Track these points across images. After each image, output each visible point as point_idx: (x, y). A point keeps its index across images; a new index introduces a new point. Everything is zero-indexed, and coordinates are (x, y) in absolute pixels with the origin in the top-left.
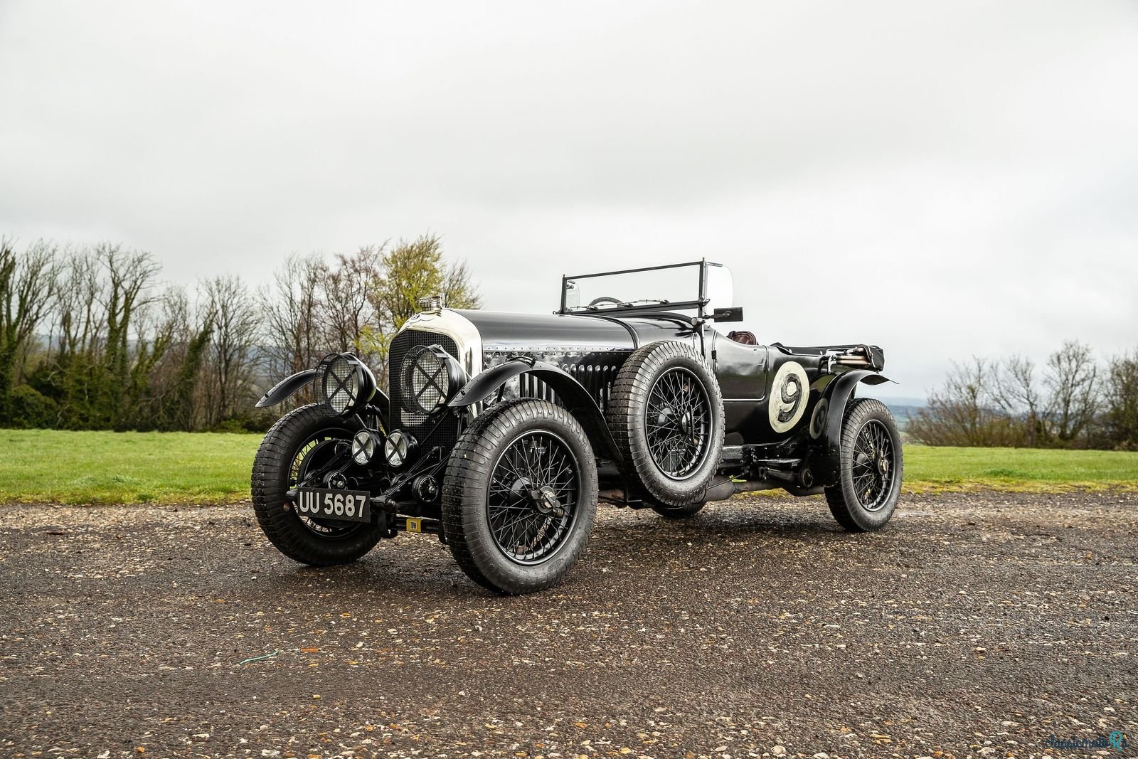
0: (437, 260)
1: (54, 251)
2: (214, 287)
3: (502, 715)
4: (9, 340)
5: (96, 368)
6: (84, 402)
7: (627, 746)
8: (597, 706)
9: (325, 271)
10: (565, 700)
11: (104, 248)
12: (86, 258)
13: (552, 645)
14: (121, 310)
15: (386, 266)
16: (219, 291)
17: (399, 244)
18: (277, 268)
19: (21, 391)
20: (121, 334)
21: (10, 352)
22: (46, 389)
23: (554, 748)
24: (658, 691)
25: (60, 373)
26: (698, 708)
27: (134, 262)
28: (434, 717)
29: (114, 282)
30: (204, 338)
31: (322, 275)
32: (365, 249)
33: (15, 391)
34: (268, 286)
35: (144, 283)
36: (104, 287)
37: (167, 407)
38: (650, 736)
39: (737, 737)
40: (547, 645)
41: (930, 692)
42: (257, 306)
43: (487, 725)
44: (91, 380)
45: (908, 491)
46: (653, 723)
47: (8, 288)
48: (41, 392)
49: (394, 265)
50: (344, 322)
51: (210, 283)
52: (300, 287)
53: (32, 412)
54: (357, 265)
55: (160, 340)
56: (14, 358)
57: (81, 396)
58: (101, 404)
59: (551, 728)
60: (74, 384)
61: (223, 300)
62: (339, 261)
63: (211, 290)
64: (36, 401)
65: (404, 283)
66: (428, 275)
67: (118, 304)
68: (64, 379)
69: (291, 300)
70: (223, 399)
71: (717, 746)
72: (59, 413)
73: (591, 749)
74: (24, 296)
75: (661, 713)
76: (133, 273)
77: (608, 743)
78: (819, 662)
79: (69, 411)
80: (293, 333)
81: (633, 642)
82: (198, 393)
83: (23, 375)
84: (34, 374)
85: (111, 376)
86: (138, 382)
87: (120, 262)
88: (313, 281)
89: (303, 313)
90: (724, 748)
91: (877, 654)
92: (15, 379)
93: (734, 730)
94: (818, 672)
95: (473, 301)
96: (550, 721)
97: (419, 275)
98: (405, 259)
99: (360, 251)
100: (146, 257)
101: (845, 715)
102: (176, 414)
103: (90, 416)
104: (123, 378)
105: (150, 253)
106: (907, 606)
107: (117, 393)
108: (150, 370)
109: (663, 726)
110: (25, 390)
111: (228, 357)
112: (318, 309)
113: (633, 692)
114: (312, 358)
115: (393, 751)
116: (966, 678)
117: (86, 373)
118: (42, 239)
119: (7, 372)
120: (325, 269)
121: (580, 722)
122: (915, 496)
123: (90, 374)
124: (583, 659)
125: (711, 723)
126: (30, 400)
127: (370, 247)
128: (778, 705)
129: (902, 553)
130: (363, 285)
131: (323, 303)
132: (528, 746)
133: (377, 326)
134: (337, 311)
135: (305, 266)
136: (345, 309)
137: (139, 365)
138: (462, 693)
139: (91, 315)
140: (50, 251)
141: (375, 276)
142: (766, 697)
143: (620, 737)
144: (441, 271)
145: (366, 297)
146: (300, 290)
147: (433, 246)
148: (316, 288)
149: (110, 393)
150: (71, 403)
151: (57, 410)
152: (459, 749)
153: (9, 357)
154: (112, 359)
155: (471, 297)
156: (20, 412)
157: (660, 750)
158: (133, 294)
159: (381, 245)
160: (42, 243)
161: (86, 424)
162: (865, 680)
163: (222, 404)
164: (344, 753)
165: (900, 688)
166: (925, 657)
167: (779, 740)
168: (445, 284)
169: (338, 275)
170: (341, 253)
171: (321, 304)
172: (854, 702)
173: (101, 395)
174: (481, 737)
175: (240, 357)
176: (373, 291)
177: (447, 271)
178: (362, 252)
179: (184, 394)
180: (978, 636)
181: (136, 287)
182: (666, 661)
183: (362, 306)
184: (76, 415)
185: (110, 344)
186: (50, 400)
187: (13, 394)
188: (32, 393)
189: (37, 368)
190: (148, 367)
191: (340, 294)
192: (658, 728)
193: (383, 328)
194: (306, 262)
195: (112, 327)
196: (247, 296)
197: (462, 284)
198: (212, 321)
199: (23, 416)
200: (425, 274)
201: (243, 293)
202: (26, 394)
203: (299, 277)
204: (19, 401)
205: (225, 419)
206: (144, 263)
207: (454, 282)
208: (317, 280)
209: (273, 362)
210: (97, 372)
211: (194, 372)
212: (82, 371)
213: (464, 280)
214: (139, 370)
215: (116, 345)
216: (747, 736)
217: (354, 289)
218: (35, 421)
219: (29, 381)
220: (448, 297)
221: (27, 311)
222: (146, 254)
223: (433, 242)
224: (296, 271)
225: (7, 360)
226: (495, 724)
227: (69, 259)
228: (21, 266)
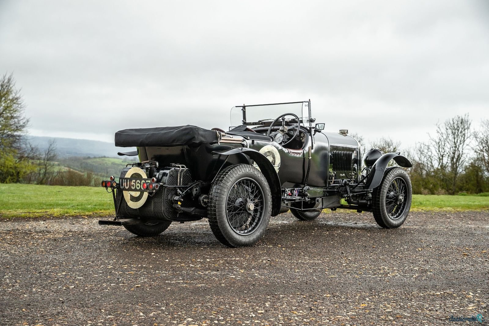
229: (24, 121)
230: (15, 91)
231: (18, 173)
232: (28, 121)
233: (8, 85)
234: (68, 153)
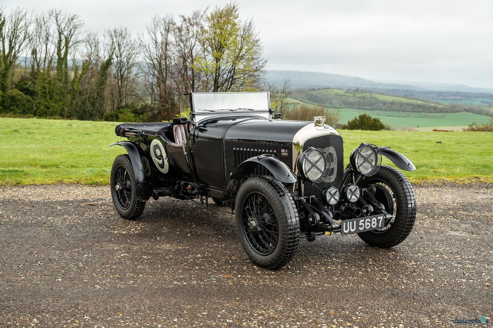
0: (237, 18)
1: (25, 14)
2: (113, 33)
3: (304, 308)
4: (5, 64)
5: (52, 80)
6: (47, 98)
7: (349, 322)
8: (338, 306)
9: (174, 25)
10: (326, 302)
11: (52, 13)
12: (43, 18)
13: (319, 276)
14: (63, 47)
15: (208, 22)
16: (116, 37)
17: (215, 9)
18: (148, 24)
19: (13, 92)
20: (64, 61)
21: (6, 71)
22: (27, 91)
23: (324, 322)
24: (359, 300)
25: (33, 82)
26: (374, 307)
27: (69, 20)
28: (280, 308)
29: (59, 31)
30: (109, 63)
31: (172, 27)
32: (196, 12)
33: (10, 92)
34: (143, 34)
35: (75, 32)
36: (54, 34)
37: (91, 102)
38: (357, 318)
39: (387, 320)
40: (316, 276)
41: (461, 303)
42: (137, 45)
43: (300, 312)
44: (50, 86)
45: (486, 181)
46: (357, 313)
47: (2, 35)
48: (23, 93)
49: (212, 21)
50: (185, 53)
51: (111, 32)
52: (161, 34)
53: (20, 104)
54: (192, 22)
55: (85, 64)
56: (9, 74)
57: (45, 95)
58: (55, 99)
59: (322, 314)
60: (41, 89)
61: (118, 42)
62: (182, 19)
63: (111, 35)
64: (22, 98)
65: (218, 31)
66: (231, 27)
67: (61, 44)
68: (36, 86)
69: (156, 42)
70: (120, 96)
71: (380, 323)
72: (34, 105)
73: (336, 323)
74: (11, 40)
75: (360, 309)
76: (69, 26)
77: (342, 321)
78: (422, 288)
79: (39, 103)
80: (157, 60)
81: (350, 276)
82: (106, 93)
83: (13, 82)
84: (19, 82)
85: (61, 84)
86: (75, 88)
87: (62, 20)
88: (168, 31)
89: (162, 49)
90: (382, 324)
91: (445, 285)
92: (9, 86)
93: (387, 317)
94: (420, 293)
95: (257, 41)
96: (321, 311)
97: (226, 27)
98: (218, 17)
99: (193, 13)
100: (75, 17)
101: (427, 312)
102: (95, 104)
103: (51, 106)
104: (66, 85)
105: (77, 15)
106: (464, 259)
107: (64, 93)
108: (80, 81)
109: (361, 315)
110: (15, 92)
111: (122, 73)
112: (170, 46)
113: (350, 300)
114: (168, 74)
115: (270, 321)
116: (477, 298)
117: (47, 83)
118: (18, 7)
119: (5, 82)
120: (173, 23)
121: (332, 312)
122: (488, 185)
123: (49, 83)
124: (331, 283)
125: (378, 314)
126: (19, 97)
127: (198, 11)
128: (404, 308)
129: (472, 224)
130: (195, 32)
131: (173, 43)
132: (315, 321)
133: (203, 56)
134: (181, 47)
135: (163, 22)
136: (185, 46)
137: (75, 78)
138: (288, 299)
139: (48, 50)
140: (23, 14)
141: (202, 28)
142: (399, 303)
143: (347, 318)
144: (239, 24)
145: (197, 40)
146: (161, 36)
147: (234, 10)
148: (169, 35)
149: (60, 93)
150: (40, 99)
151: (33, 103)
152: (292, 321)
153: (6, 73)
154: (60, 75)
155: (255, 39)
156: (13, 104)
157: (360, 324)
158: (69, 38)
159: (205, 9)
160: (19, 9)
161: (49, 110)
162: (438, 297)
163: (120, 99)
164: (254, 322)
165: (450, 301)
166: (464, 287)
167: (402, 322)
168: (241, 32)
169: (181, 27)
170: (183, 15)
171: (172, 44)
172: (432, 307)
173: (55, 95)
174: (298, 317)
175: (128, 73)
176: (201, 36)
177: (242, 24)
178: (194, 14)
179: (99, 93)
180: (489, 277)
181: (71, 34)
182: (363, 285)
183: (195, 45)
184: (43, 105)
185: (59, 67)
186: (29, 97)
187: (10, 94)
188: (19, 93)
189: (20, 79)
190: (80, 79)
191: (183, 38)
192: (359, 315)
193: (206, 57)
194: (164, 20)
195: (59, 57)
196: (131, 39)
197: (250, 31)
198: (113, 53)
199: (15, 106)
200: (230, 26)
201: (129, 37)
202: (16, 94)
203: (160, 28)
204: (13, 98)
205: (122, 108)
206: (75, 21)
207: (246, 31)
208: (170, 30)
209: (147, 77)
210: (53, 82)
211: (104, 81)
212: (45, 81)
213: (252, 30)
214: (75, 81)
215: (62, 67)
216: (391, 320)
217: (190, 35)
218: (22, 109)
219: (17, 86)
220: (242, 39)
221: (13, 47)
222: (75, 16)
223: (234, 8)
224: (158, 26)
225: (5, 75)
226: (302, 312)
227: (34, 19)
228: (9, 23)
230: (255, 34)
232: (266, 61)
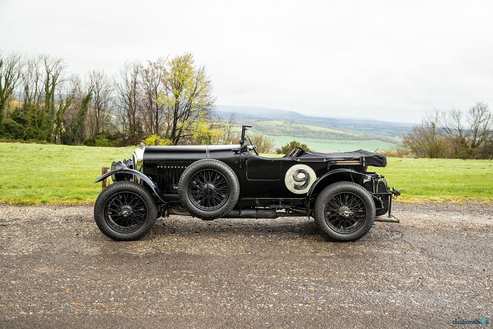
0: (192, 63)
1: (20, 57)
4: (1, 98)
6: (36, 126)
11: (42, 56)
12: (34, 61)
14: (51, 84)
15: (169, 66)
16: (95, 76)
17: (175, 56)
19: (7, 121)
20: (51, 96)
21: (2, 103)
22: (20, 120)
25: (25, 113)
27: (56, 63)
29: (47, 72)
30: (88, 98)
35: (61, 72)
36: (43, 74)
48: (17, 121)
49: (173, 66)
50: (150, 91)
51: (90, 73)
53: (13, 130)
54: (156, 65)
55: (69, 98)
56: (4, 106)
57: (34, 123)
58: (43, 127)
60: (31, 118)
61: (96, 80)
62: (148, 63)
64: (14, 126)
65: (177, 73)
67: (49, 82)
68: (27, 116)
69: (127, 81)
70: (98, 125)
72: (25, 131)
74: (7, 78)
76: (56, 68)
79: (29, 130)
80: (128, 96)
82: (86, 122)
83: (8, 113)
84: (13, 113)
85: (48, 115)
86: (60, 117)
87: (50, 63)
89: (132, 87)
92: (5, 116)
97: (184, 70)
98: (178, 63)
100: (61, 60)
102: (77, 131)
103: (39, 132)
104: (53, 116)
105: (63, 58)
107: (50, 122)
111: (99, 106)
112: (139, 85)
114: (137, 107)
119: (1, 112)
120: (142, 67)
123: (38, 114)
127: (162, 57)
130: (159, 74)
131: (141, 83)
133: (166, 93)
134: (147, 86)
135: (132, 65)
136: (151, 85)
137: (60, 109)
139: (38, 87)
141: (165, 70)
144: (194, 68)
145: (160, 80)
146: (131, 77)
148: (138, 76)
149: (47, 122)
150: (30, 127)
155: (208, 80)
156: (7, 130)
158: (56, 77)
160: (14, 54)
161: (37, 136)
168: (196, 74)
169: (148, 70)
170: (149, 60)
173: (43, 123)
175: (105, 106)
176: (164, 77)
177: (197, 68)
178: (159, 59)
179: (80, 123)
181: (57, 74)
183: (159, 84)
184: (32, 132)
185: (46, 100)
186: (21, 125)
187: (4, 122)
189: (15, 110)
190: (64, 111)
191: (149, 78)
195: (47, 92)
197: (204, 74)
198: (92, 90)
199: (9, 132)
200: (187, 69)
201: (106, 77)
202: (10, 123)
203: (130, 70)
204: (7, 126)
206: (60, 63)
207: (200, 73)
208: (138, 72)
209: (119, 109)
210: (41, 113)
211: (84, 113)
212: (34, 112)
214: (60, 112)
215: (49, 100)
217: (155, 76)
218: (15, 134)
219: (11, 116)
220: (197, 80)
221: (9, 85)
223: (190, 55)
224: (128, 68)
225: (1, 107)
227: (26, 61)
228: (5, 64)
229: (214, 98)
230: (207, 76)
231: (210, 137)
232: (216, 98)
233: (203, 72)
234: (243, 118)
